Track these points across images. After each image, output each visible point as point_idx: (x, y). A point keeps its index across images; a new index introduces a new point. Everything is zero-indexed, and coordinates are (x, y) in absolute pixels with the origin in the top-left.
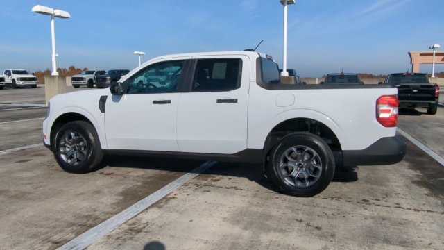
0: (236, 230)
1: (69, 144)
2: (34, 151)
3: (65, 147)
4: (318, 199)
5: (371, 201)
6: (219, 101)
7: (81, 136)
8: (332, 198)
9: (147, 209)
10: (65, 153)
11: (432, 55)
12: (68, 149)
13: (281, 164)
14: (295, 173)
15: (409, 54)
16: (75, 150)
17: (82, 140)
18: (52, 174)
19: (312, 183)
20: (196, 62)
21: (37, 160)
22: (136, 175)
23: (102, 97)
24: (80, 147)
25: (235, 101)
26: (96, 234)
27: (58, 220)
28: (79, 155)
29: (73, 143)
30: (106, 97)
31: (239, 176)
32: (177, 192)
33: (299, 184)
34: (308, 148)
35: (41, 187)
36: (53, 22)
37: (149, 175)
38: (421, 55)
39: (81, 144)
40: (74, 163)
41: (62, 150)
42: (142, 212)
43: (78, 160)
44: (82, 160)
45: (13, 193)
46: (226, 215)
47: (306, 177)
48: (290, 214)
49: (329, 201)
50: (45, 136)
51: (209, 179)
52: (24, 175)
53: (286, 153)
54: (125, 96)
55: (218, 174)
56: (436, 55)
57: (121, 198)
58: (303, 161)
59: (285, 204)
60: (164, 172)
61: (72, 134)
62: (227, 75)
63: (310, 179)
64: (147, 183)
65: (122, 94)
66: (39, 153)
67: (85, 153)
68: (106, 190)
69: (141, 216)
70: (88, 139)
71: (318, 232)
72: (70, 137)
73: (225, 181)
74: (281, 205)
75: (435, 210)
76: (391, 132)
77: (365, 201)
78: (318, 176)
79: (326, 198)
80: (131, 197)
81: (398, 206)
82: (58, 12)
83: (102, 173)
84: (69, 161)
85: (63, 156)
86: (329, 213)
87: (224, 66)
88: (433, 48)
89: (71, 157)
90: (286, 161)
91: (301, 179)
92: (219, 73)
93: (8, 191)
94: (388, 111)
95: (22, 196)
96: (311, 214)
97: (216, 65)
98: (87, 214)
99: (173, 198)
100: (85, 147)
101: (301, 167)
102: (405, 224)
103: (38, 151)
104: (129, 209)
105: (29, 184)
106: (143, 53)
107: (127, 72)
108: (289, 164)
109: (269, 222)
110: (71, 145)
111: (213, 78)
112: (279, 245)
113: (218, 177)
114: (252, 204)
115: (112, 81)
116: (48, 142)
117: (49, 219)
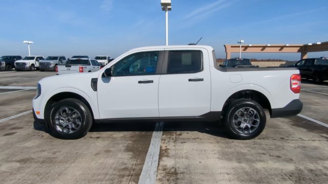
0: (235, 164)
1: (63, 117)
3: (59, 119)
5: (286, 138)
6: (190, 80)
7: (75, 110)
8: (264, 139)
10: (61, 126)
11: (239, 47)
13: (234, 121)
14: (243, 125)
15: (225, 46)
16: (69, 121)
17: (74, 113)
18: (52, 142)
19: (253, 130)
21: (20, 132)
23: (93, 79)
24: (74, 118)
25: (202, 80)
26: (148, 180)
27: (106, 174)
29: (67, 116)
30: (97, 79)
32: (165, 145)
35: (56, 152)
37: (129, 136)
38: (232, 47)
39: (74, 116)
40: (69, 131)
41: (57, 122)
42: (159, 161)
43: (73, 129)
46: (217, 156)
47: (249, 126)
48: (253, 151)
50: (38, 113)
51: (174, 134)
54: (113, 79)
56: (242, 47)
57: (131, 153)
58: (247, 117)
60: (137, 133)
61: (67, 109)
63: (252, 128)
65: (111, 76)
67: (79, 123)
68: (112, 149)
69: (161, 163)
72: (65, 111)
74: (240, 146)
76: (297, 96)
77: (282, 138)
78: (257, 126)
81: (301, 139)
83: (91, 138)
84: (65, 131)
85: (59, 129)
86: (273, 147)
87: (190, 55)
88: (240, 42)
89: (66, 128)
90: (236, 118)
91: (247, 128)
92: (186, 60)
93: (34, 159)
94: (296, 84)
96: (264, 149)
98: (122, 167)
99: (167, 149)
100: (79, 118)
101: (246, 121)
104: (147, 160)
106: (32, 42)
107: (19, 58)
108: (239, 120)
109: (248, 157)
110: (65, 117)
111: (182, 64)
112: (271, 169)
113: (178, 132)
114: (223, 147)
115: (6, 65)
116: (41, 116)
117: (99, 175)
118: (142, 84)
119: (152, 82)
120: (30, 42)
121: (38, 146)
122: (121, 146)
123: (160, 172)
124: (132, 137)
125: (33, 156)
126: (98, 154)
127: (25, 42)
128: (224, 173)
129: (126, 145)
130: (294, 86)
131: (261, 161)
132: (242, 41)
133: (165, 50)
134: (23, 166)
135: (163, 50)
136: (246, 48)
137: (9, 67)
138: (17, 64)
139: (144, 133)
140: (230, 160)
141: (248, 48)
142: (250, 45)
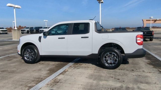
0: (91, 81)
1: (27, 53)
2: (13, 57)
3: (26, 54)
4: (117, 70)
5: (134, 70)
6: (82, 37)
7: (32, 51)
8: (122, 70)
9: (59, 75)
10: (26, 57)
11: (150, 20)
12: (27, 55)
13: (104, 59)
14: (109, 62)
15: (142, 20)
16: (30, 56)
17: (32, 52)
18: (22, 64)
19: (115, 65)
20: (73, 24)
21: (15, 60)
22: (52, 64)
23: (39, 37)
24: (32, 54)
25: (87, 37)
26: (43, 84)
27: (28, 79)
28: (31, 57)
29: (29, 53)
30: (41, 37)
31: (89, 63)
32: (68, 69)
33: (110, 65)
34: (113, 53)
35: (19, 69)
36: (14, 9)
37: (57, 64)
38: (147, 20)
39: (32, 53)
40: (30, 60)
41: (25, 56)
42: (57, 76)
43: (31, 59)
44: (33, 59)
45: (10, 71)
46: (87, 76)
48: (108, 75)
49: (121, 70)
50: (19, 51)
51: (78, 65)
52: (12, 65)
53: (106, 55)
54: (48, 36)
55: (81, 63)
56: (152, 20)
57: (49, 72)
58: (111, 57)
59: (106, 72)
60: (62, 63)
61: (29, 50)
62: (84, 29)
63: (114, 63)
64: (57, 66)
66: (15, 57)
67: (34, 57)
68: (43, 69)
69: (57, 77)
70: (35, 52)
71: (118, 80)
72: (28, 51)
73: (84, 65)
74: (104, 72)
75: (156, 72)
76: (141, 47)
77: (133, 70)
78: (117, 62)
79: (119, 69)
80: (52, 71)
81: (143, 71)
82: (16, 6)
83: (40, 64)
84: (28, 60)
85: (25, 58)
86: (121, 74)
87: (83, 25)
88: (151, 18)
89: (28, 58)
90: (105, 57)
91: (111, 64)
92: (81, 28)
93: (7, 71)
94: (140, 40)
95: (13, 72)
96: (115, 75)
97: (80, 25)
98: (38, 77)
99: (67, 71)
100: (34, 54)
101: (111, 59)
102: (147, 77)
103: (14, 56)
104: (52, 75)
105: (15, 68)
106: (47, 21)
107: (41, 28)
108: (107, 58)
109: (101, 78)
110: (28, 54)
111: (80, 29)
112: (106, 85)
113: (81, 64)
114: (95, 72)
115: (36, 31)
116: (20, 53)
117: (25, 79)
118: (60, 39)
119: (64, 38)
120: (46, 21)
121: (15, 66)
122: (48, 68)
123: (52, 81)
124: (58, 64)
125: (9, 70)
126: (34, 71)
127: (44, 20)
128: (80, 84)
129: (51, 68)
130: (138, 41)
131: (106, 80)
132: (151, 17)
133: (72, 23)
134: (1, 73)
135: (71, 23)
136: (155, 21)
137: (37, 32)
138: (40, 30)
139: (65, 63)
140: (91, 78)
141: (157, 21)
142: (158, 19)
